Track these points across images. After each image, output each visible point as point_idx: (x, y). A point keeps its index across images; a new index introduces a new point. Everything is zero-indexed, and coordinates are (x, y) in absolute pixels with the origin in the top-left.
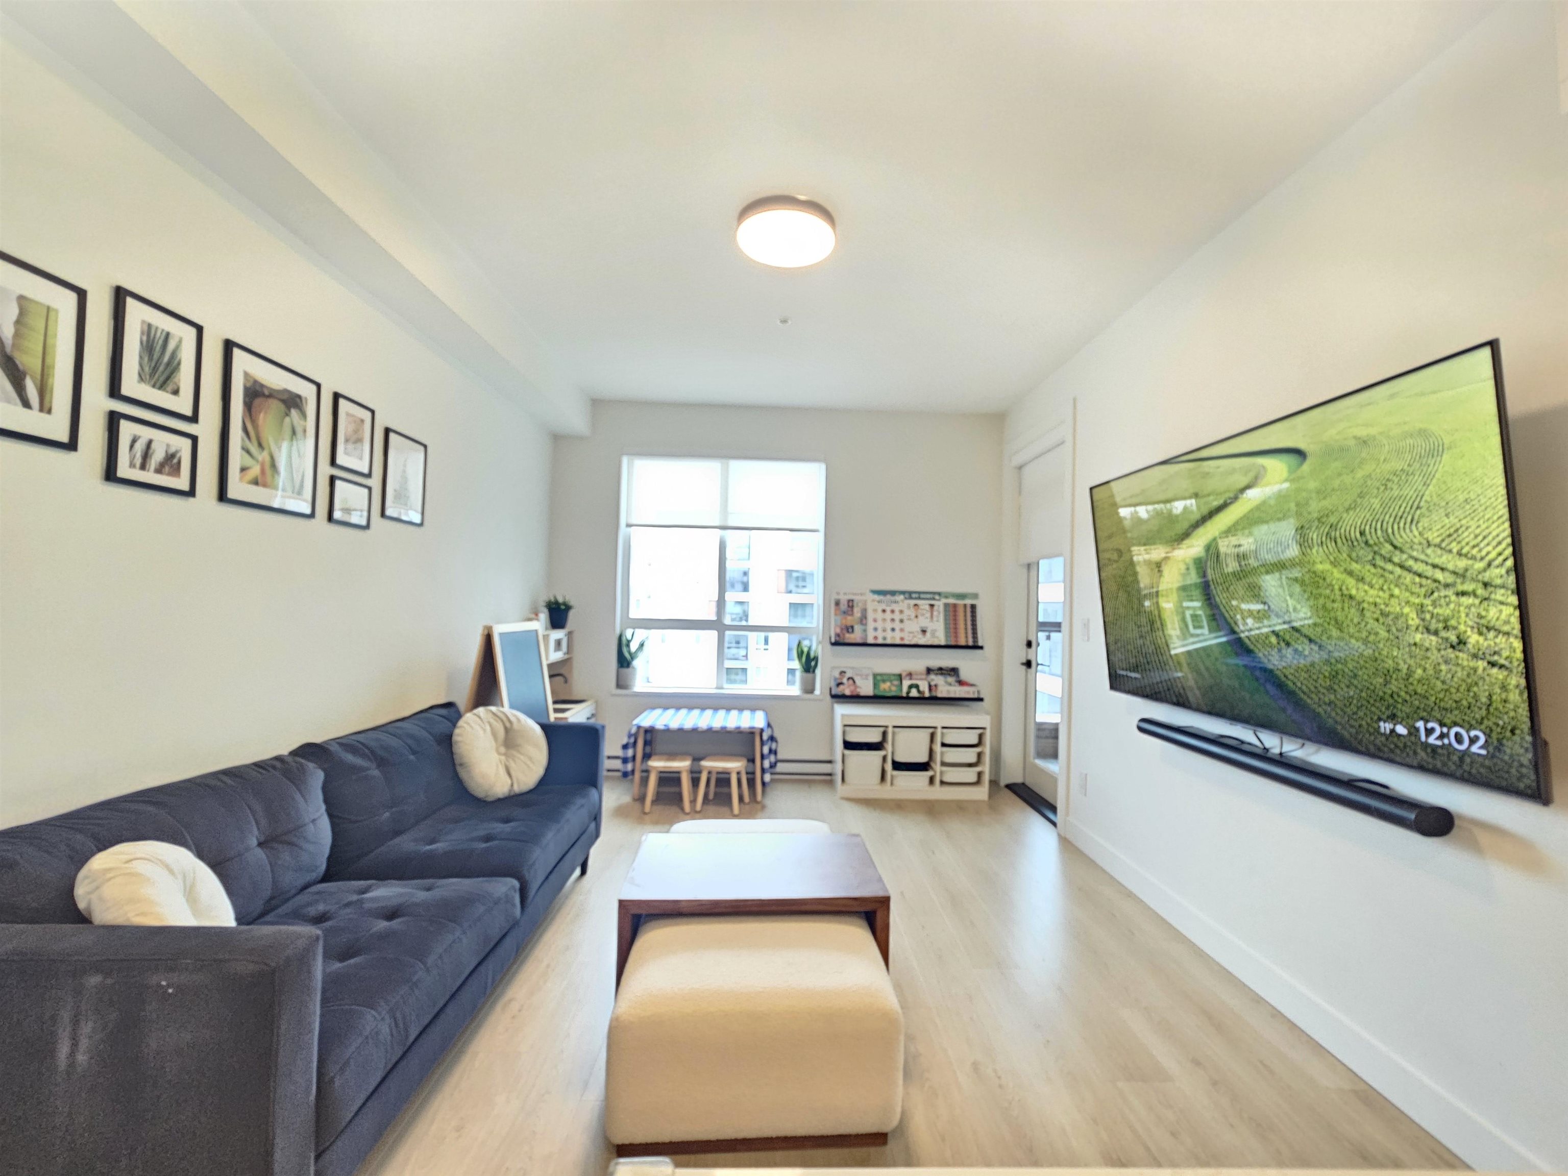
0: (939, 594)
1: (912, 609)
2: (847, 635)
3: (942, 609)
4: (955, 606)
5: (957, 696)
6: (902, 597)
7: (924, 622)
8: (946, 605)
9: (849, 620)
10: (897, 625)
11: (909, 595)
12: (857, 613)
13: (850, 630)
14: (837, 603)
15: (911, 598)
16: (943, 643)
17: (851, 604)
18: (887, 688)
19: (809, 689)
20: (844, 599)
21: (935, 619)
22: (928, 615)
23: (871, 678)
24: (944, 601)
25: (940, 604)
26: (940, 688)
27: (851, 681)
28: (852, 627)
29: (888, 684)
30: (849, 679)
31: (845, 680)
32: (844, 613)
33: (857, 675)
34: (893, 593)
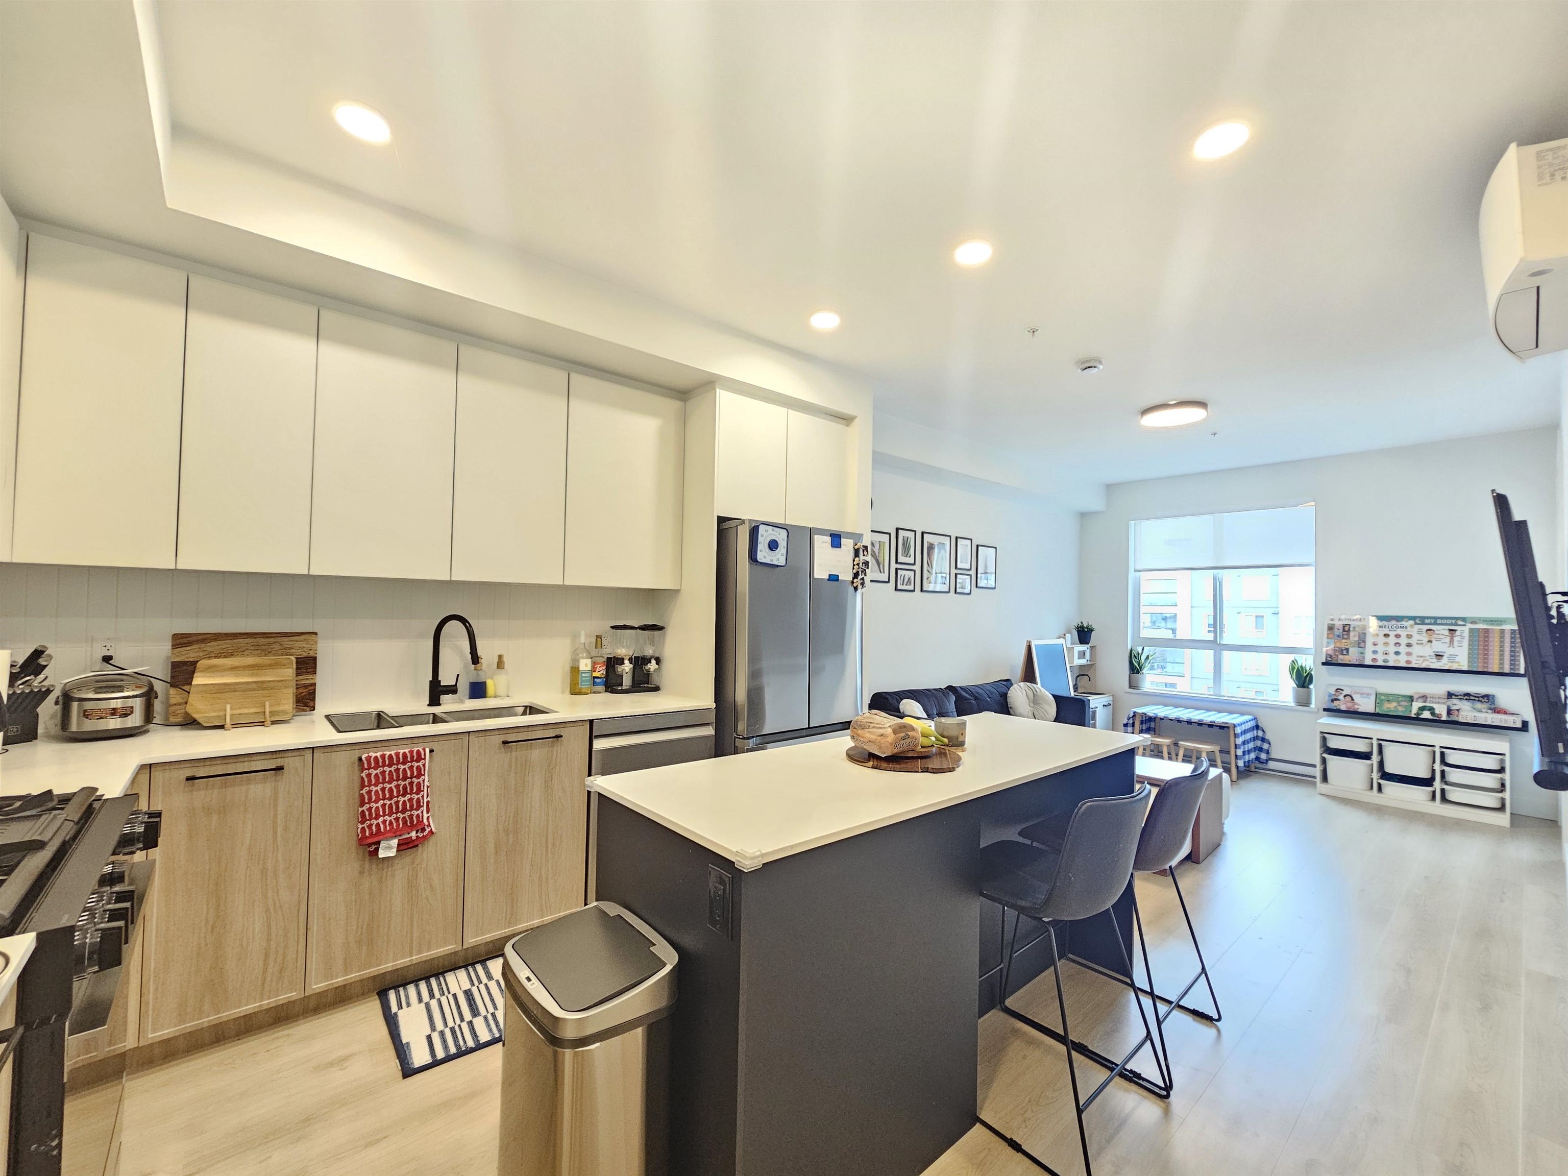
0: (1464, 619)
1: (1425, 634)
2: (1341, 657)
3: (1466, 634)
4: (1487, 631)
5: (1489, 723)
6: (1411, 622)
7: (1438, 647)
8: (1471, 630)
9: (1343, 644)
10: (1403, 649)
11: (1422, 620)
12: (1354, 636)
13: (1345, 652)
14: (1331, 628)
15: (1423, 623)
16: (1465, 668)
17: (1346, 629)
18: (1390, 707)
19: (1304, 702)
20: (1338, 624)
21: (1456, 643)
22: (1448, 640)
23: (1373, 697)
24: (1469, 626)
25: (1464, 631)
26: (1462, 713)
27: (1348, 698)
28: (1347, 650)
29: (1395, 704)
30: (1345, 696)
31: (1341, 697)
32: (1338, 636)
33: (1355, 693)
34: (1398, 619)
